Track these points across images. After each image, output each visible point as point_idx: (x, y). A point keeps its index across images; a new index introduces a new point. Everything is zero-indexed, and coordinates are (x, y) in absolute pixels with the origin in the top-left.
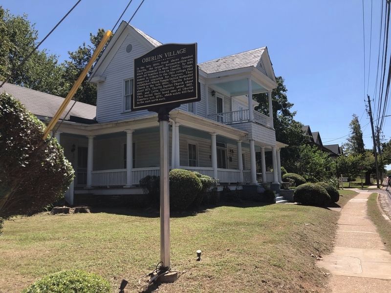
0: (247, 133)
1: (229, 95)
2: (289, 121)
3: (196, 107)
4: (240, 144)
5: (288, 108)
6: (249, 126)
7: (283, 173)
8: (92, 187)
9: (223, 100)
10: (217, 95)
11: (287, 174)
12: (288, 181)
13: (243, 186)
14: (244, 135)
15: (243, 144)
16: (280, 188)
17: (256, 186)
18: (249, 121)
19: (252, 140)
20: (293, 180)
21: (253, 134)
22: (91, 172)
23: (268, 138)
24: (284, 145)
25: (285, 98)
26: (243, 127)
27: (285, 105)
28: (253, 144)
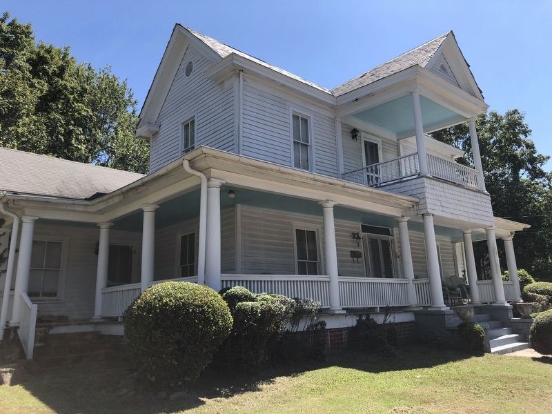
0: (417, 200)
1: (394, 138)
2: (544, 186)
3: (314, 159)
4: (404, 225)
5: (539, 165)
6: (417, 186)
7: (524, 282)
8: (103, 318)
9: (380, 146)
10: (363, 137)
11: (534, 284)
12: (532, 299)
13: (416, 314)
14: (410, 205)
15: (412, 225)
16: (511, 315)
17: (440, 315)
18: (420, 176)
19: (428, 214)
20: (544, 297)
21: (428, 200)
22: (102, 289)
23: (471, 210)
24: (520, 227)
25: (530, 146)
26: (406, 189)
27: (533, 160)
28: (430, 224)
